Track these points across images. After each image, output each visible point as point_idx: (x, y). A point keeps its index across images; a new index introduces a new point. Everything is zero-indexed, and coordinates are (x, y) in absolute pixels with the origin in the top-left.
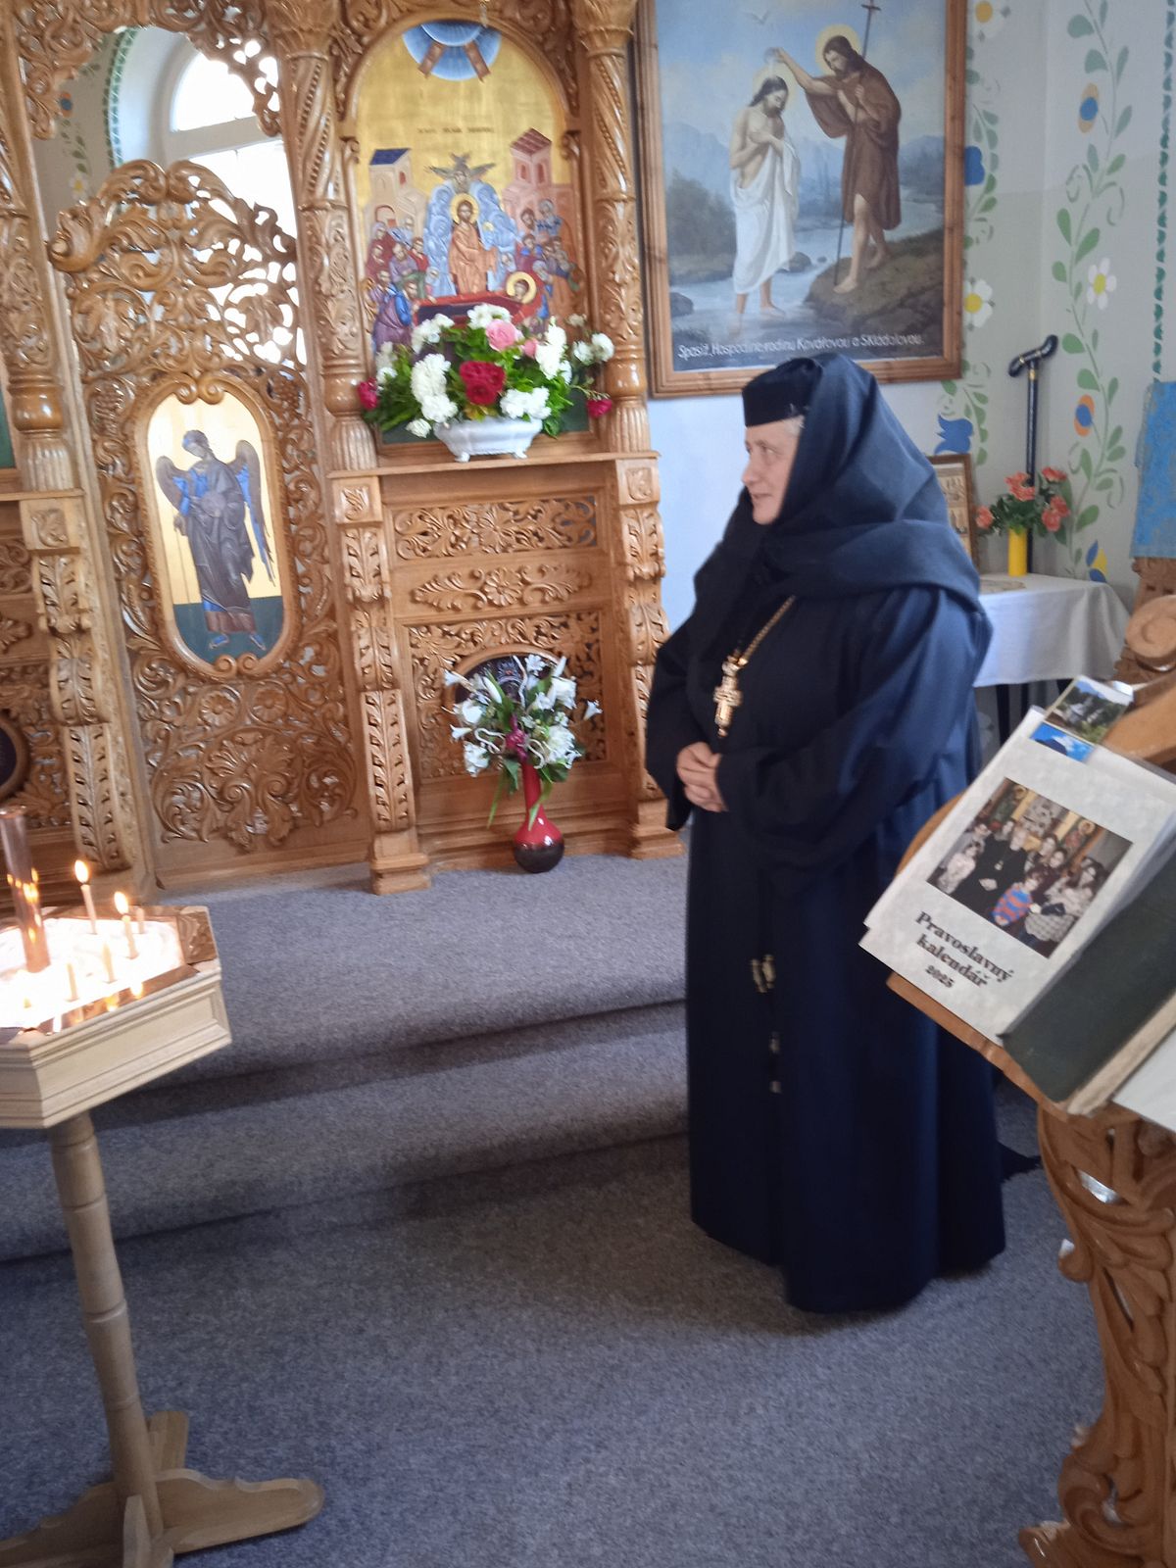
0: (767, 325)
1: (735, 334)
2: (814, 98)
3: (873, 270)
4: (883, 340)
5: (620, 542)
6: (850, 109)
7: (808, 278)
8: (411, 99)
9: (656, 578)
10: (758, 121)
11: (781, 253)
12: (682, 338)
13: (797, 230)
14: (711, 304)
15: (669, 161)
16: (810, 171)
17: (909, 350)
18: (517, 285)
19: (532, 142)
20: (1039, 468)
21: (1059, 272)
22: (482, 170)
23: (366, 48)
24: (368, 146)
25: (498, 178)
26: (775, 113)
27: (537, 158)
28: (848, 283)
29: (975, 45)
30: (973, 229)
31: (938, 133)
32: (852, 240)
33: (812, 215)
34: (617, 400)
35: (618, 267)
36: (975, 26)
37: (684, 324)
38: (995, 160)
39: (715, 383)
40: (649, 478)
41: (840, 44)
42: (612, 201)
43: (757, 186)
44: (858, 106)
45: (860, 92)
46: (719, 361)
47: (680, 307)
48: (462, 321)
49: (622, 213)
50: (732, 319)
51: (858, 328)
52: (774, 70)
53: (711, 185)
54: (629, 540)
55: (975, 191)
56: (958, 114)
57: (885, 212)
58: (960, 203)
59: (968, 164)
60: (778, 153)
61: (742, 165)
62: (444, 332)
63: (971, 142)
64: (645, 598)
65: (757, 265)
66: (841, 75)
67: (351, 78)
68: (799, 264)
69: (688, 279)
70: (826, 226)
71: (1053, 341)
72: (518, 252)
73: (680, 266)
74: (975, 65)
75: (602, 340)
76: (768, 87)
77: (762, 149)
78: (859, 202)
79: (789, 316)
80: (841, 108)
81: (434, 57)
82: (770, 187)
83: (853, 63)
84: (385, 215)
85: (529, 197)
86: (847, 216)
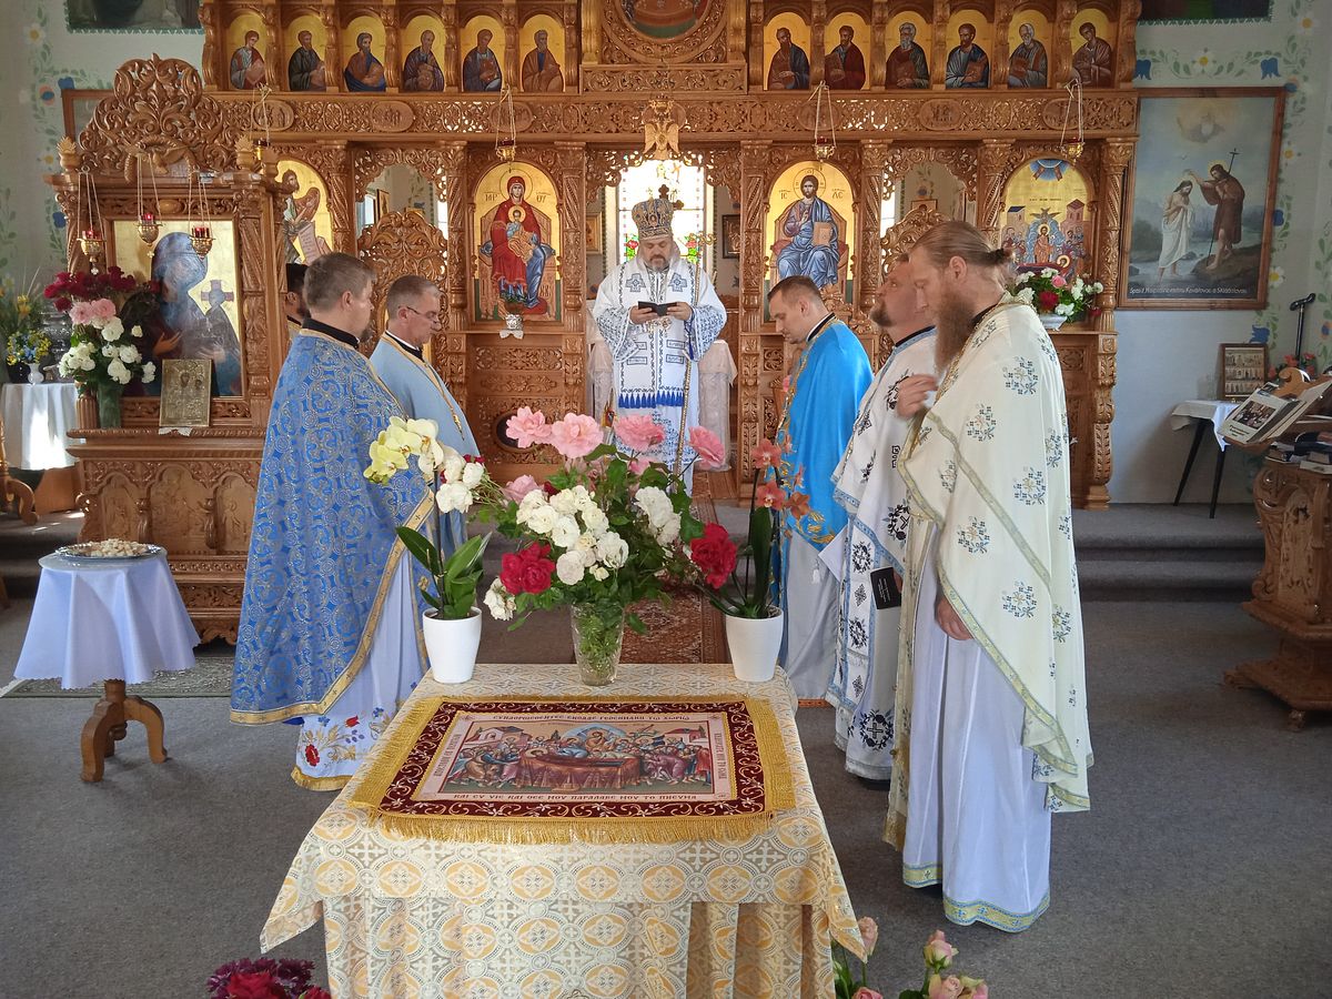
0: (1172, 281)
1: (1157, 285)
2: (1204, 189)
3: (1224, 261)
4: (1227, 291)
5: (1097, 369)
6: (1221, 194)
7: (1194, 263)
8: (1029, 188)
9: (1113, 384)
10: (1177, 198)
11: (1183, 252)
12: (1132, 285)
13: (1191, 242)
14: (1147, 272)
15: (1137, 213)
16: (1199, 219)
17: (1240, 295)
18: (1063, 260)
19: (1076, 205)
20: (1303, 351)
21: (1318, 266)
22: (1054, 214)
23: (1014, 170)
24: (1008, 205)
25: (1059, 219)
26: (1186, 195)
27: (1077, 211)
28: (1213, 265)
29: (1283, 167)
30: (1276, 245)
31: (1262, 204)
32: (1216, 248)
33: (1198, 236)
34: (1103, 309)
35: (1110, 257)
36: (1283, 160)
37: (1133, 279)
38: (1289, 216)
39: (1145, 305)
40: (1113, 343)
41: (1218, 168)
42: (1110, 230)
43: (1174, 224)
44: (1224, 192)
45: (1226, 186)
46: (1149, 295)
47: (1133, 272)
48: (1038, 274)
49: (1114, 235)
50: (1156, 278)
51: (1217, 284)
52: (1187, 178)
53: (1153, 223)
54: (1101, 368)
55: (1278, 229)
56: (1273, 196)
57: (1233, 236)
58: (1271, 234)
59: (1276, 217)
60: (1185, 211)
61: (1168, 215)
62: (1030, 278)
63: (1278, 208)
64: (1104, 394)
65: (1170, 256)
66: (1217, 180)
67: (1006, 180)
68: (1190, 256)
69: (1138, 261)
70: (1204, 241)
71: (1313, 295)
72: (1064, 248)
73: (1136, 255)
74: (1282, 176)
75: (1099, 286)
76: (1183, 184)
77: (1178, 209)
78: (1222, 231)
79: (1184, 278)
80: (1217, 193)
81: (1039, 173)
82: (1180, 225)
83: (1222, 174)
84: (1011, 231)
85: (1072, 226)
86: (1215, 237)
